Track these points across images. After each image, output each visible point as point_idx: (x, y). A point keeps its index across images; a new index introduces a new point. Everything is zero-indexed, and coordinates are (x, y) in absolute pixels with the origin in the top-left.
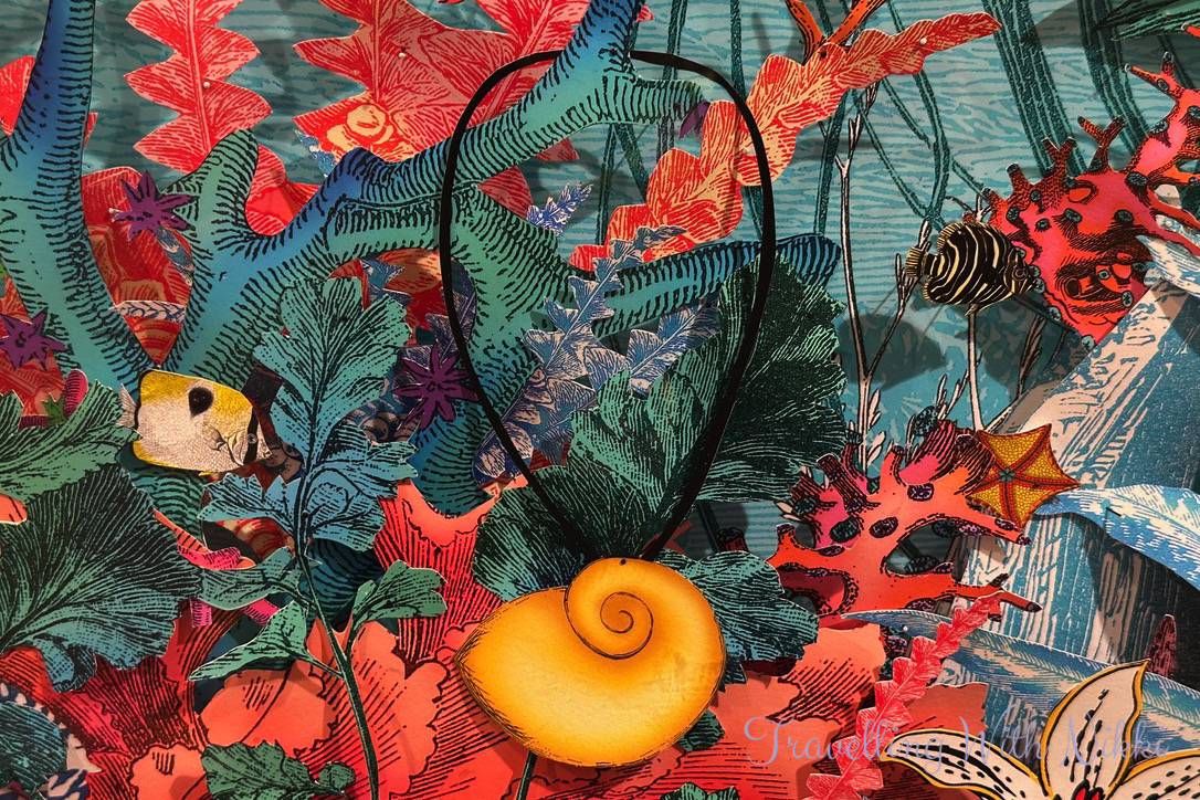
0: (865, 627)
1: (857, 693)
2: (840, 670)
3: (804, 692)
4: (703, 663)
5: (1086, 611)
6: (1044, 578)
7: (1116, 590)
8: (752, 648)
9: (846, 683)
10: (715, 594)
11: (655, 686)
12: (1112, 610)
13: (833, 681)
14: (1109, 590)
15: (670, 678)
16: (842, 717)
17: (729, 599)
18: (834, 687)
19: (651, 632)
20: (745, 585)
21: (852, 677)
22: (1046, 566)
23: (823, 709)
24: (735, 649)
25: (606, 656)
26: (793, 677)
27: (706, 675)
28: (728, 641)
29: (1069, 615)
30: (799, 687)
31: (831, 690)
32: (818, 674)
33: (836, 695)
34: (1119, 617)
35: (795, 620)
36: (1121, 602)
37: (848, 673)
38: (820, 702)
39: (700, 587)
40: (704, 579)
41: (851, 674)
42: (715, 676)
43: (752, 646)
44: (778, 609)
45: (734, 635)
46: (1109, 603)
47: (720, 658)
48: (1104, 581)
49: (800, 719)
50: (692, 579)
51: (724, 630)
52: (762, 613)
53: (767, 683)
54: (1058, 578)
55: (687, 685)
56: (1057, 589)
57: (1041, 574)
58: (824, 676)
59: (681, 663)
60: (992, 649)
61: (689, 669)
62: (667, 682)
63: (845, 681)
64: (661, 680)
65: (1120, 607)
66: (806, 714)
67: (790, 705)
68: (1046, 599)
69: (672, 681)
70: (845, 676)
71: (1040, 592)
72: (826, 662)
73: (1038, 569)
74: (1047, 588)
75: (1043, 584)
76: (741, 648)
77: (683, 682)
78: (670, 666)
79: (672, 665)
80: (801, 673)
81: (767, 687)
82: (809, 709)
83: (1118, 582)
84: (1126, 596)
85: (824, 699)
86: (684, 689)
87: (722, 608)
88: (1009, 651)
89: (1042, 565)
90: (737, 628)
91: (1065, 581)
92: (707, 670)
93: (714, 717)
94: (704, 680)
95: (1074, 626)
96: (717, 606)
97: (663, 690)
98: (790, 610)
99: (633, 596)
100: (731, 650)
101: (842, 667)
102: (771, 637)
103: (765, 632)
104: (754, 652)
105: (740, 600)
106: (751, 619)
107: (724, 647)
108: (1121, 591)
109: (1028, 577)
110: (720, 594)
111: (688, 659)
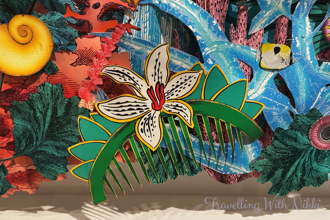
0: (96, 38)
1: (95, 57)
2: (89, 50)
3: (80, 57)
4: (48, 45)
5: (158, 34)
6: (145, 24)
7: (166, 28)
8: (61, 41)
9: (91, 54)
10: (49, 25)
11: (35, 53)
12: (166, 34)
13: (88, 53)
14: (164, 28)
15: (39, 50)
16: (91, 64)
17: (53, 26)
18: (88, 55)
19: (32, 36)
20: (57, 22)
21: (93, 52)
22: (146, 20)
23: (86, 62)
24: (56, 41)
25: (20, 44)
26: (76, 52)
27: (49, 49)
28: (54, 39)
29: (154, 35)
30: (78, 55)
31: (87, 56)
32: (83, 51)
33: (89, 58)
34: (168, 36)
35: (72, 32)
36: (168, 32)
37: (92, 51)
38: (85, 60)
39: (45, 23)
40: (46, 20)
41: (93, 51)
42: (51, 49)
43: (61, 40)
44: (66, 29)
45: (55, 37)
46: (165, 32)
47: (52, 44)
48: (162, 25)
49: (80, 65)
50: (42, 20)
51: (52, 36)
52: (62, 30)
53: (69, 54)
54: (149, 24)
55: (43, 52)
56: (149, 27)
57: (144, 23)
58: (85, 52)
59: (41, 45)
60: (128, 41)
61: (44, 47)
62: (38, 51)
63: (91, 53)
64: (36, 51)
65: (168, 33)
66: (81, 63)
67: (76, 61)
68: (147, 30)
69: (39, 51)
70: (91, 52)
71: (145, 29)
72: (85, 48)
73: (143, 21)
74: (146, 27)
75: (145, 26)
76: (58, 41)
77: (42, 51)
78: (38, 46)
79: (39, 46)
80: (78, 51)
81: (69, 55)
82: (82, 62)
83: (166, 26)
84: (169, 30)
85: (86, 59)
86: (43, 53)
87: (51, 29)
88: (132, 41)
89: (145, 20)
90: (56, 35)
91: (151, 25)
92: (49, 47)
93: (55, 64)
94: (48, 50)
95: (155, 39)
96: (50, 28)
97: (37, 54)
98: (70, 29)
99: (26, 26)
100: (55, 41)
101: (90, 49)
102: (66, 37)
103: (64, 36)
104: (61, 42)
105: (56, 26)
106: (60, 32)
107: (53, 41)
108: (167, 28)
109: (141, 23)
110: (51, 25)
111: (43, 44)
